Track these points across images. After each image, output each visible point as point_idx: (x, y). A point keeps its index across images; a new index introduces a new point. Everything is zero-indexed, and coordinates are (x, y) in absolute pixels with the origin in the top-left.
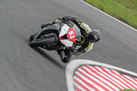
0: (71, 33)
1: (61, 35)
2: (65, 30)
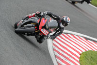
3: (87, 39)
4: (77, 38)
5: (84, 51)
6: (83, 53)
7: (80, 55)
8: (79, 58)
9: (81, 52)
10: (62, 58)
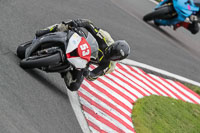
0: (84, 47)
1: (69, 50)
3: (146, 71)
4: (125, 70)
5: (140, 96)
6: (139, 101)
7: (133, 104)
8: (131, 111)
9: (134, 99)
10: (96, 110)
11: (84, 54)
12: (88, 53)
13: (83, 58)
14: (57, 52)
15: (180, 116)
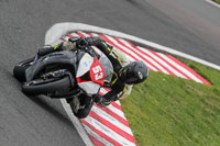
0: (97, 69)
1: (80, 74)
2: (85, 64)
11: (97, 77)
12: (101, 77)
13: (95, 82)
14: (66, 75)
15: (171, 92)
